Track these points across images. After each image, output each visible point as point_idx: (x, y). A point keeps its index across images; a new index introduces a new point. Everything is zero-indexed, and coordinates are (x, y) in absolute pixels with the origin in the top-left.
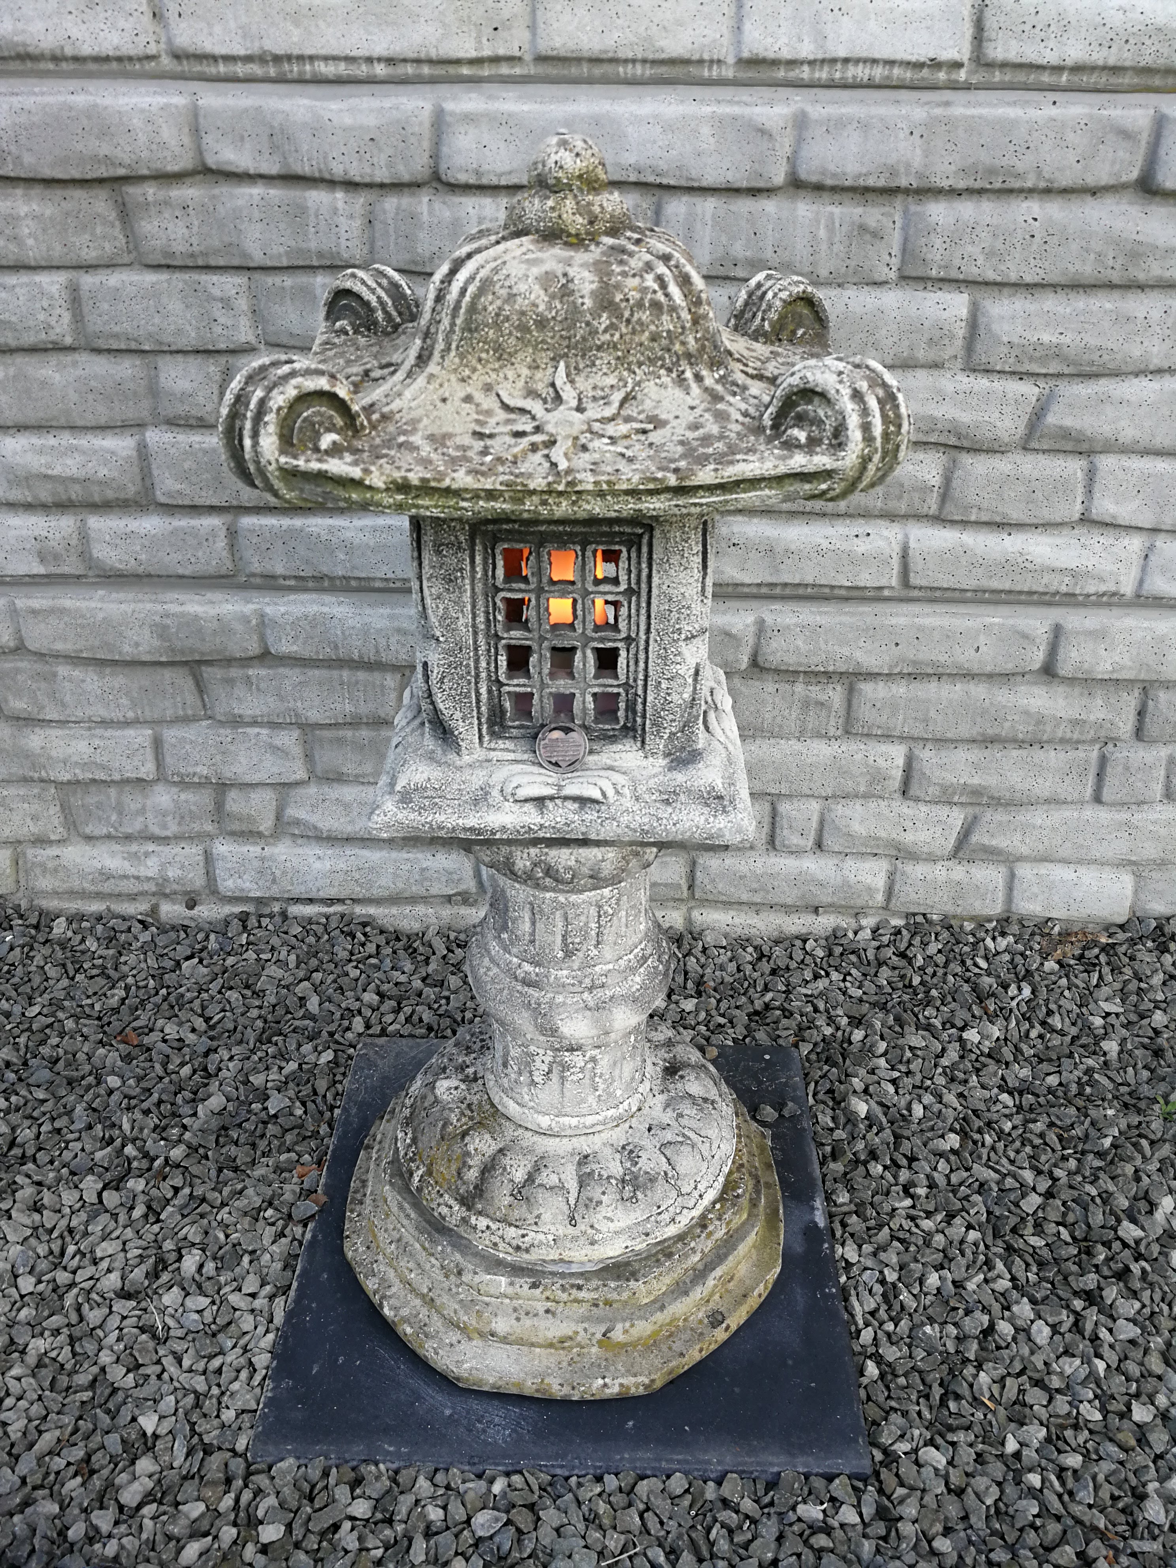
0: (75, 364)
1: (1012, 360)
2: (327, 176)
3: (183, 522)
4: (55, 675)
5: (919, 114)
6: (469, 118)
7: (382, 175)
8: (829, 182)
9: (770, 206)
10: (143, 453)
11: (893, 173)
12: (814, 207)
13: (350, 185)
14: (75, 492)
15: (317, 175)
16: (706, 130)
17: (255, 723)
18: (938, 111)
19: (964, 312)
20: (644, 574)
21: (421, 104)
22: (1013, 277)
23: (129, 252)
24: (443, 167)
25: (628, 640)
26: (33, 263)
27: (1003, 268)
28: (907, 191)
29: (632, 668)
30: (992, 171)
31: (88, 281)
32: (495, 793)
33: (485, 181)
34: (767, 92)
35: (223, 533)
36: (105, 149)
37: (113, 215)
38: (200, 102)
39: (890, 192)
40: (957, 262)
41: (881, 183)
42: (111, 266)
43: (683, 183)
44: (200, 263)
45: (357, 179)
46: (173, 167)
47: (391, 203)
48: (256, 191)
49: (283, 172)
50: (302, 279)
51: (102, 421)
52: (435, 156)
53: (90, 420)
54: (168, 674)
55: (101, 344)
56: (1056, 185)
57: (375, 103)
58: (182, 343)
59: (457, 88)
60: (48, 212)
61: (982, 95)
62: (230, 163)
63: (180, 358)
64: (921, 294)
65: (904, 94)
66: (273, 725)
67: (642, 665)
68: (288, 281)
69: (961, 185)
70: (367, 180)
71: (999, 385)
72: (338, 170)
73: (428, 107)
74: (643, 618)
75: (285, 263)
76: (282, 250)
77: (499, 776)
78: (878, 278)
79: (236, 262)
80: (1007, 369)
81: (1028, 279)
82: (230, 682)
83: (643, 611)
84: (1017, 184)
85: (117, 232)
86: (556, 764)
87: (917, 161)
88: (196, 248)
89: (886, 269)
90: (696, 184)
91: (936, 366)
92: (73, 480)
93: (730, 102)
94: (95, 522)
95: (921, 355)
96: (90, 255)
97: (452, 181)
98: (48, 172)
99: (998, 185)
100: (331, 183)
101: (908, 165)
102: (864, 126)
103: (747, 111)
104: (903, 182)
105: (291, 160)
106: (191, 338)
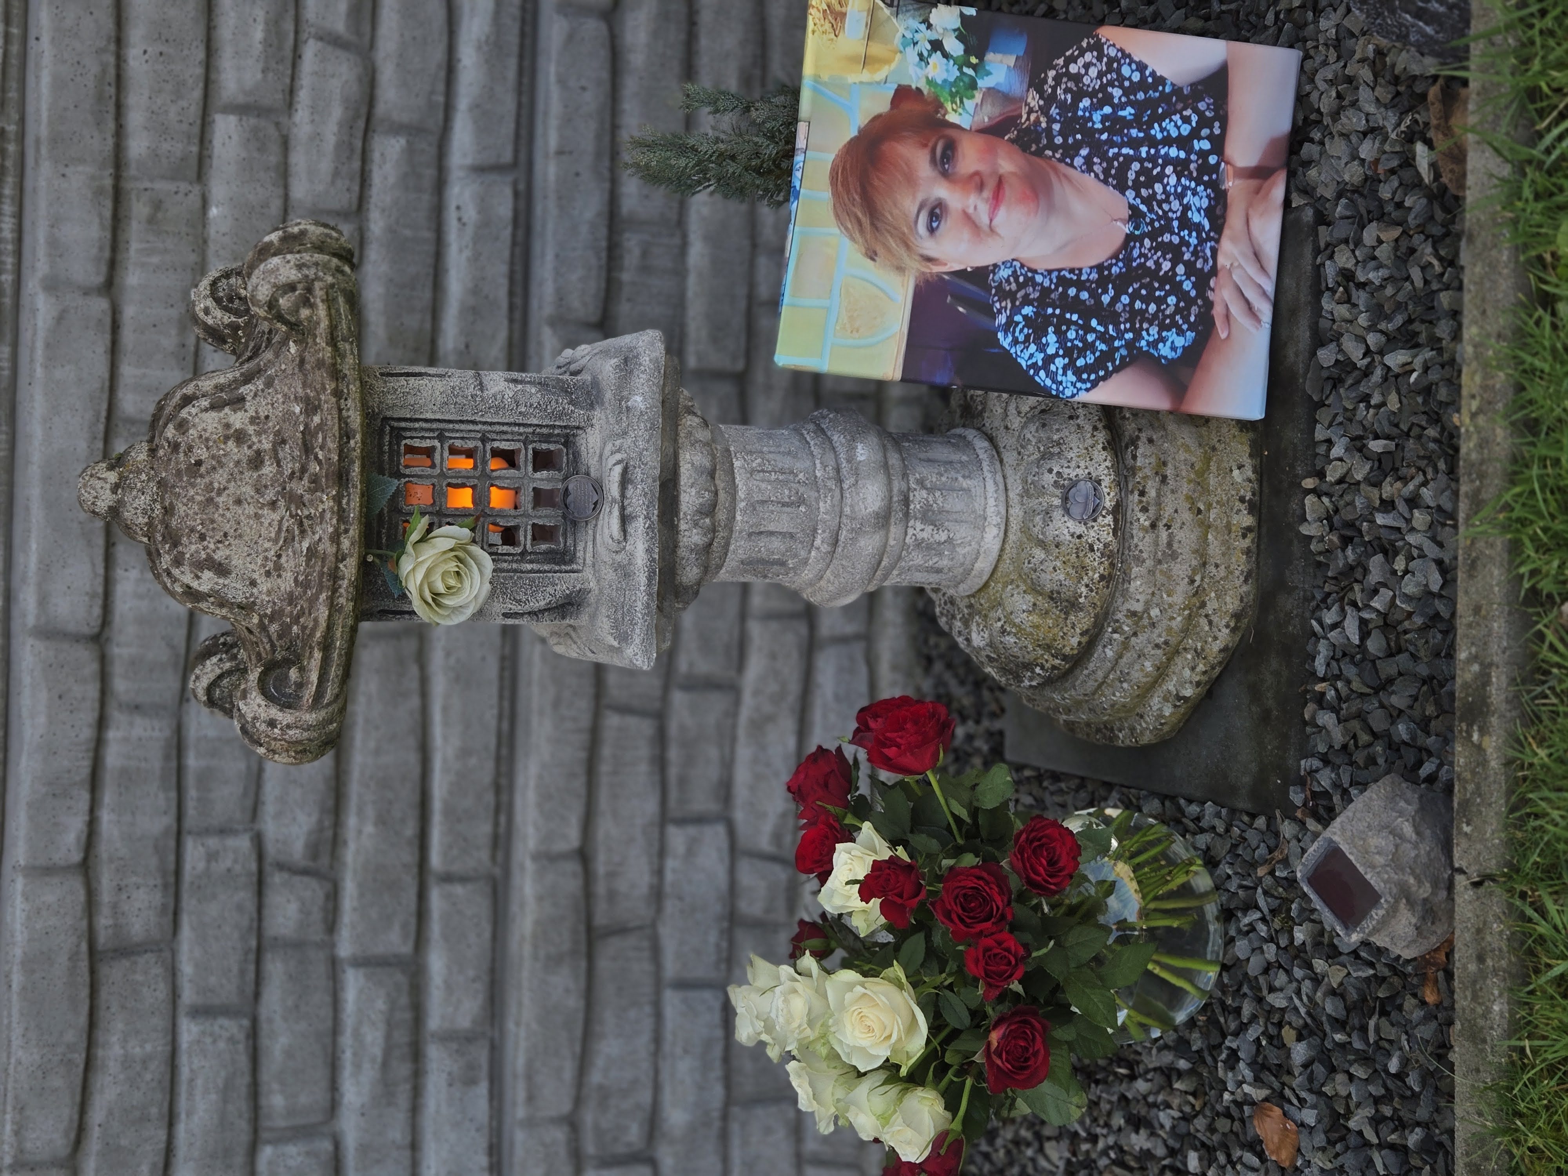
0: (270, 1021)
1: (281, 67)
2: (92, 745)
3: (435, 928)
4: (601, 1087)
5: (46, 168)
6: (43, 601)
7: (92, 691)
8: (107, 254)
9: (129, 312)
10: (362, 962)
11: (99, 192)
12: (131, 268)
13: (102, 723)
14: (402, 1037)
15: (91, 754)
16: (58, 374)
17: (659, 872)
18: (44, 151)
19: (232, 119)
20: (425, 425)
21: (28, 648)
22: (199, 71)
23: (160, 950)
24: (86, 630)
25: (484, 440)
26: (169, 1048)
27: (191, 81)
28: (118, 178)
29: (509, 437)
30: (100, 98)
31: (188, 996)
32: (618, 558)
33: (100, 590)
34: (24, 316)
35: (448, 888)
36: (63, 959)
37: (126, 963)
38: (22, 862)
39: (118, 195)
40: (185, 127)
41: (109, 203)
42: (173, 972)
43: (105, 396)
44: (172, 880)
45: (96, 714)
46: (81, 895)
47: (120, 685)
48: (106, 817)
49: (87, 786)
50: (190, 780)
51: (328, 999)
52: (77, 638)
53: (326, 1012)
54: (604, 964)
55: (250, 989)
56: (113, 34)
57: (26, 692)
58: (250, 906)
59: (15, 613)
60: (120, 1026)
61: (30, 109)
62: (78, 839)
63: (266, 912)
64: (215, 162)
65: (29, 184)
66: (662, 852)
67: (505, 428)
68: (192, 793)
69: (111, 125)
70: (97, 705)
71: (306, 80)
72: (87, 733)
73: (30, 641)
74: (463, 427)
75: (173, 794)
76: (161, 796)
77: (604, 555)
78: (198, 204)
79: (172, 843)
80: (289, 72)
81: (201, 55)
82: (612, 895)
83: (457, 426)
84: (112, 71)
85: (141, 960)
86: (596, 504)
87: (88, 169)
88: (159, 881)
89: (191, 196)
90: (107, 384)
91: (285, 144)
92: (388, 1037)
93: (33, 349)
94: (434, 1022)
95: (273, 159)
96: (162, 992)
97: (99, 622)
98: (83, 1020)
99: (112, 90)
100: (99, 744)
101: (93, 178)
102: (55, 223)
103: (41, 335)
104: (108, 182)
105: (77, 778)
106: (245, 896)
